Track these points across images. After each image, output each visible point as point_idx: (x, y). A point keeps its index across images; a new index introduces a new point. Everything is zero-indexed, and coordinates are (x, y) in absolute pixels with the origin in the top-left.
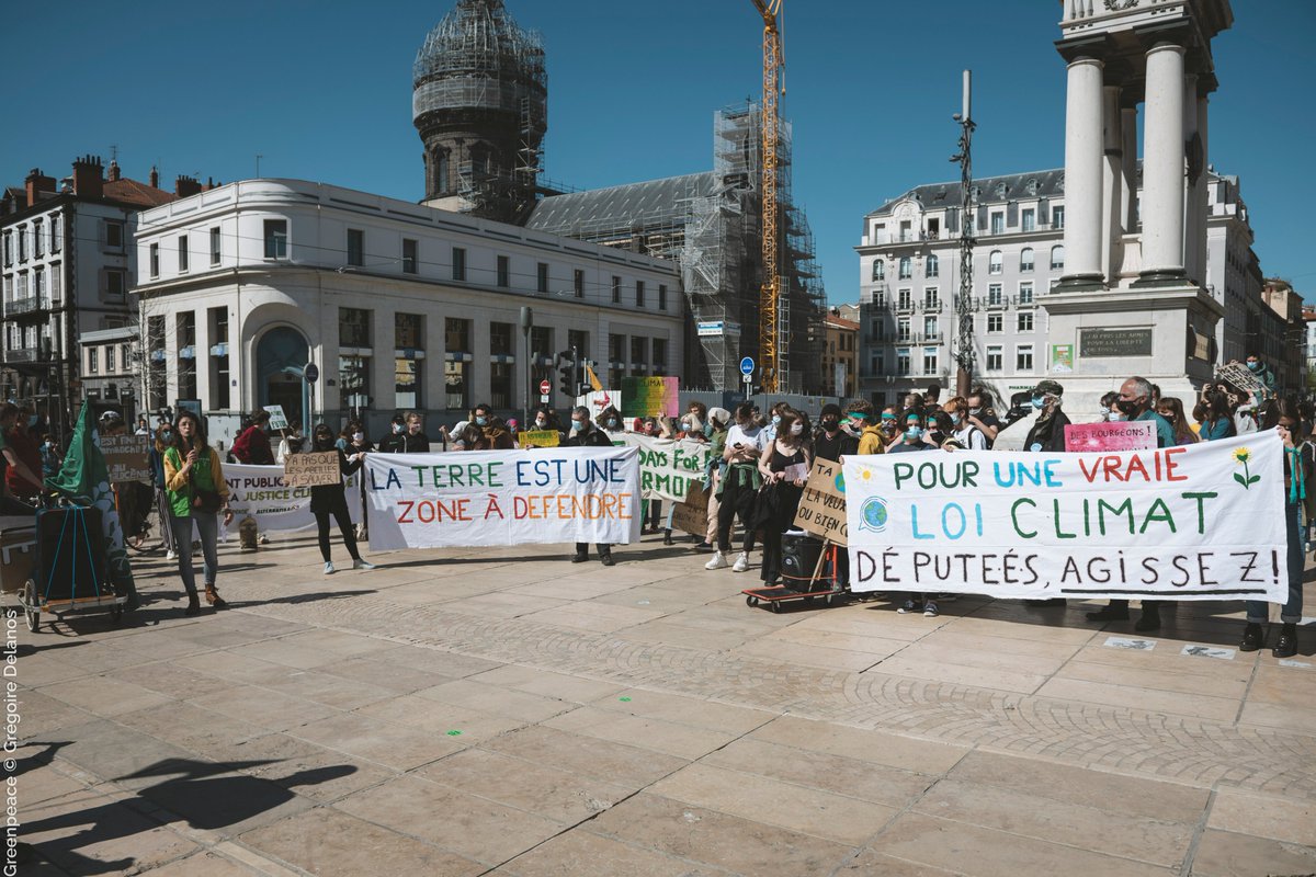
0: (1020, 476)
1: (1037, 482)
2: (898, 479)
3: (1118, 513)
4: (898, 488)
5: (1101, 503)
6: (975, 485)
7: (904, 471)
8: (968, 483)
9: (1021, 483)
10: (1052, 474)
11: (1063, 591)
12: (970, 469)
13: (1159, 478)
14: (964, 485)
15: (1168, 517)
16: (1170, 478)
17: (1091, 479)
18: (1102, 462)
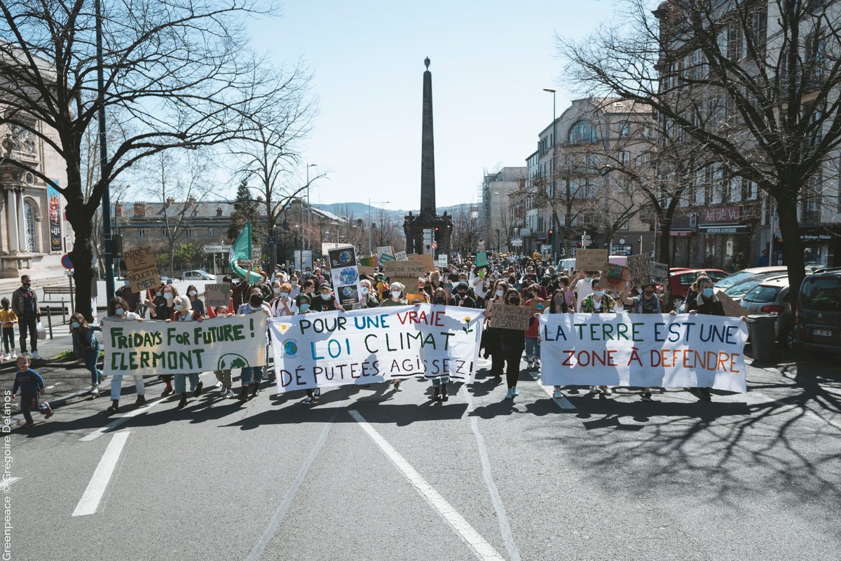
0: (368, 323)
1: (377, 326)
2: (302, 328)
3: (416, 338)
4: (303, 333)
5: (408, 334)
6: (345, 329)
7: (305, 324)
8: (341, 328)
9: (369, 327)
10: (384, 321)
11: (392, 376)
12: (342, 321)
13: (431, 324)
14: (339, 329)
15: (433, 342)
16: (437, 325)
17: (403, 323)
18: (408, 315)
